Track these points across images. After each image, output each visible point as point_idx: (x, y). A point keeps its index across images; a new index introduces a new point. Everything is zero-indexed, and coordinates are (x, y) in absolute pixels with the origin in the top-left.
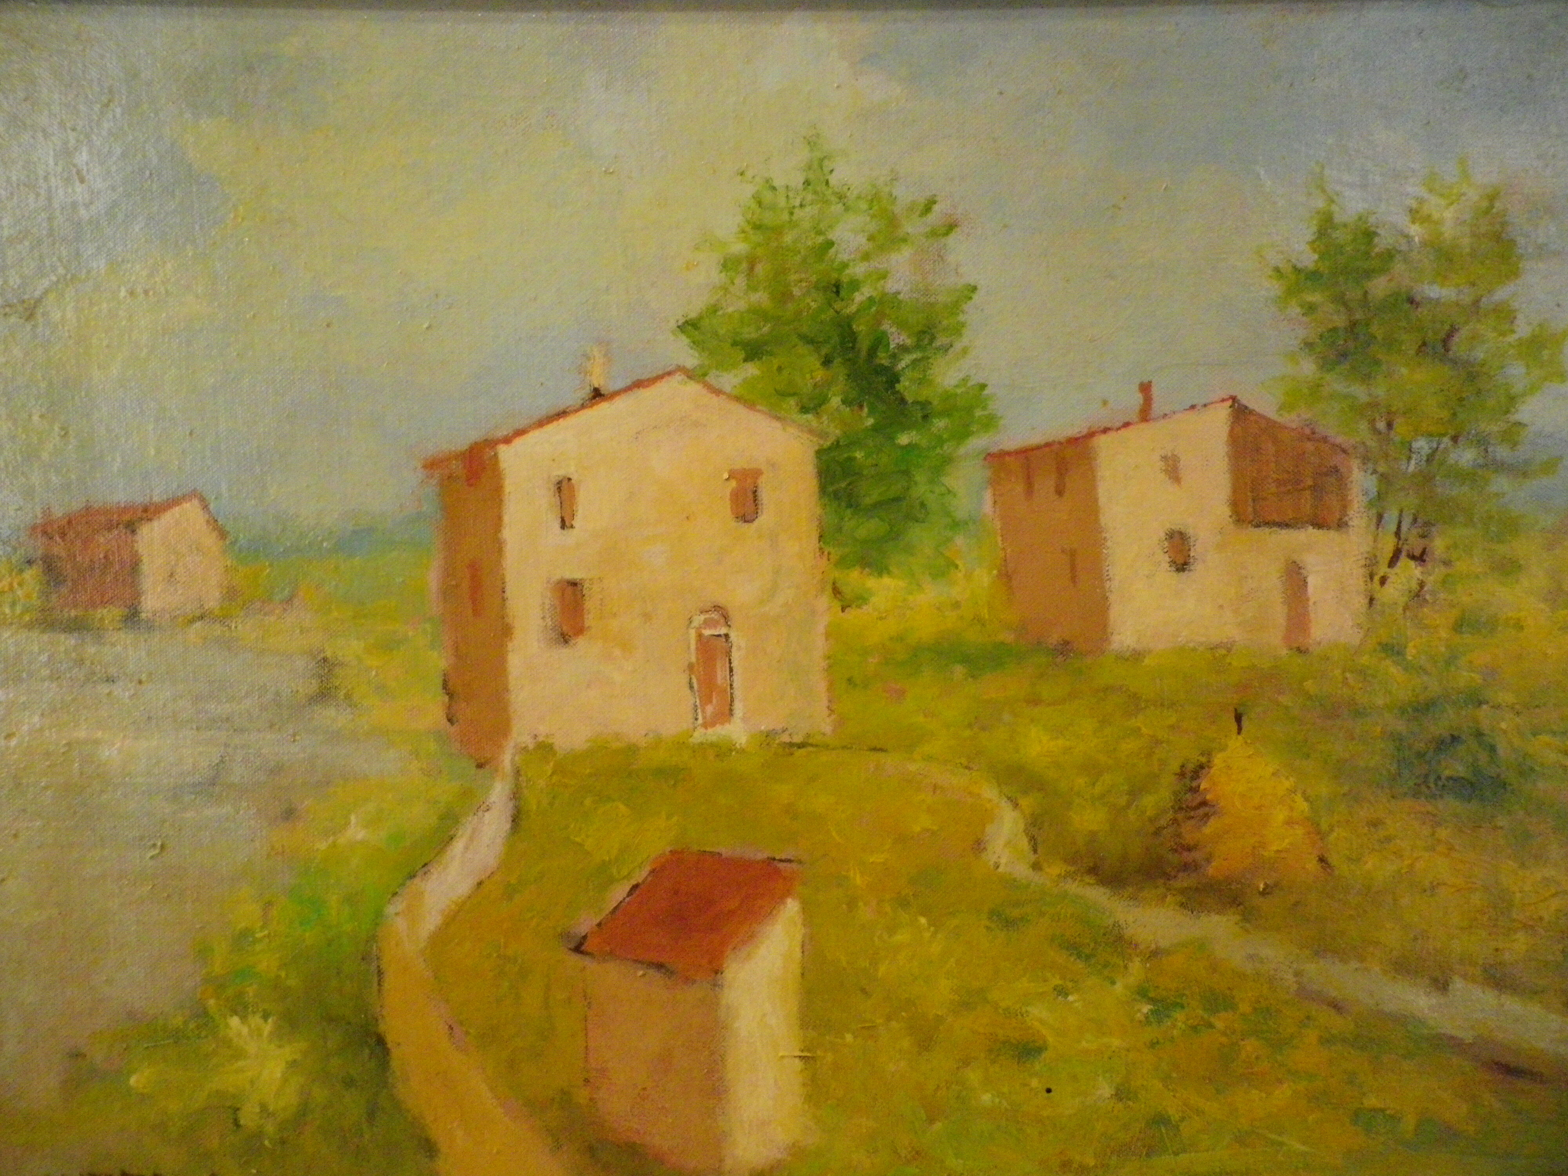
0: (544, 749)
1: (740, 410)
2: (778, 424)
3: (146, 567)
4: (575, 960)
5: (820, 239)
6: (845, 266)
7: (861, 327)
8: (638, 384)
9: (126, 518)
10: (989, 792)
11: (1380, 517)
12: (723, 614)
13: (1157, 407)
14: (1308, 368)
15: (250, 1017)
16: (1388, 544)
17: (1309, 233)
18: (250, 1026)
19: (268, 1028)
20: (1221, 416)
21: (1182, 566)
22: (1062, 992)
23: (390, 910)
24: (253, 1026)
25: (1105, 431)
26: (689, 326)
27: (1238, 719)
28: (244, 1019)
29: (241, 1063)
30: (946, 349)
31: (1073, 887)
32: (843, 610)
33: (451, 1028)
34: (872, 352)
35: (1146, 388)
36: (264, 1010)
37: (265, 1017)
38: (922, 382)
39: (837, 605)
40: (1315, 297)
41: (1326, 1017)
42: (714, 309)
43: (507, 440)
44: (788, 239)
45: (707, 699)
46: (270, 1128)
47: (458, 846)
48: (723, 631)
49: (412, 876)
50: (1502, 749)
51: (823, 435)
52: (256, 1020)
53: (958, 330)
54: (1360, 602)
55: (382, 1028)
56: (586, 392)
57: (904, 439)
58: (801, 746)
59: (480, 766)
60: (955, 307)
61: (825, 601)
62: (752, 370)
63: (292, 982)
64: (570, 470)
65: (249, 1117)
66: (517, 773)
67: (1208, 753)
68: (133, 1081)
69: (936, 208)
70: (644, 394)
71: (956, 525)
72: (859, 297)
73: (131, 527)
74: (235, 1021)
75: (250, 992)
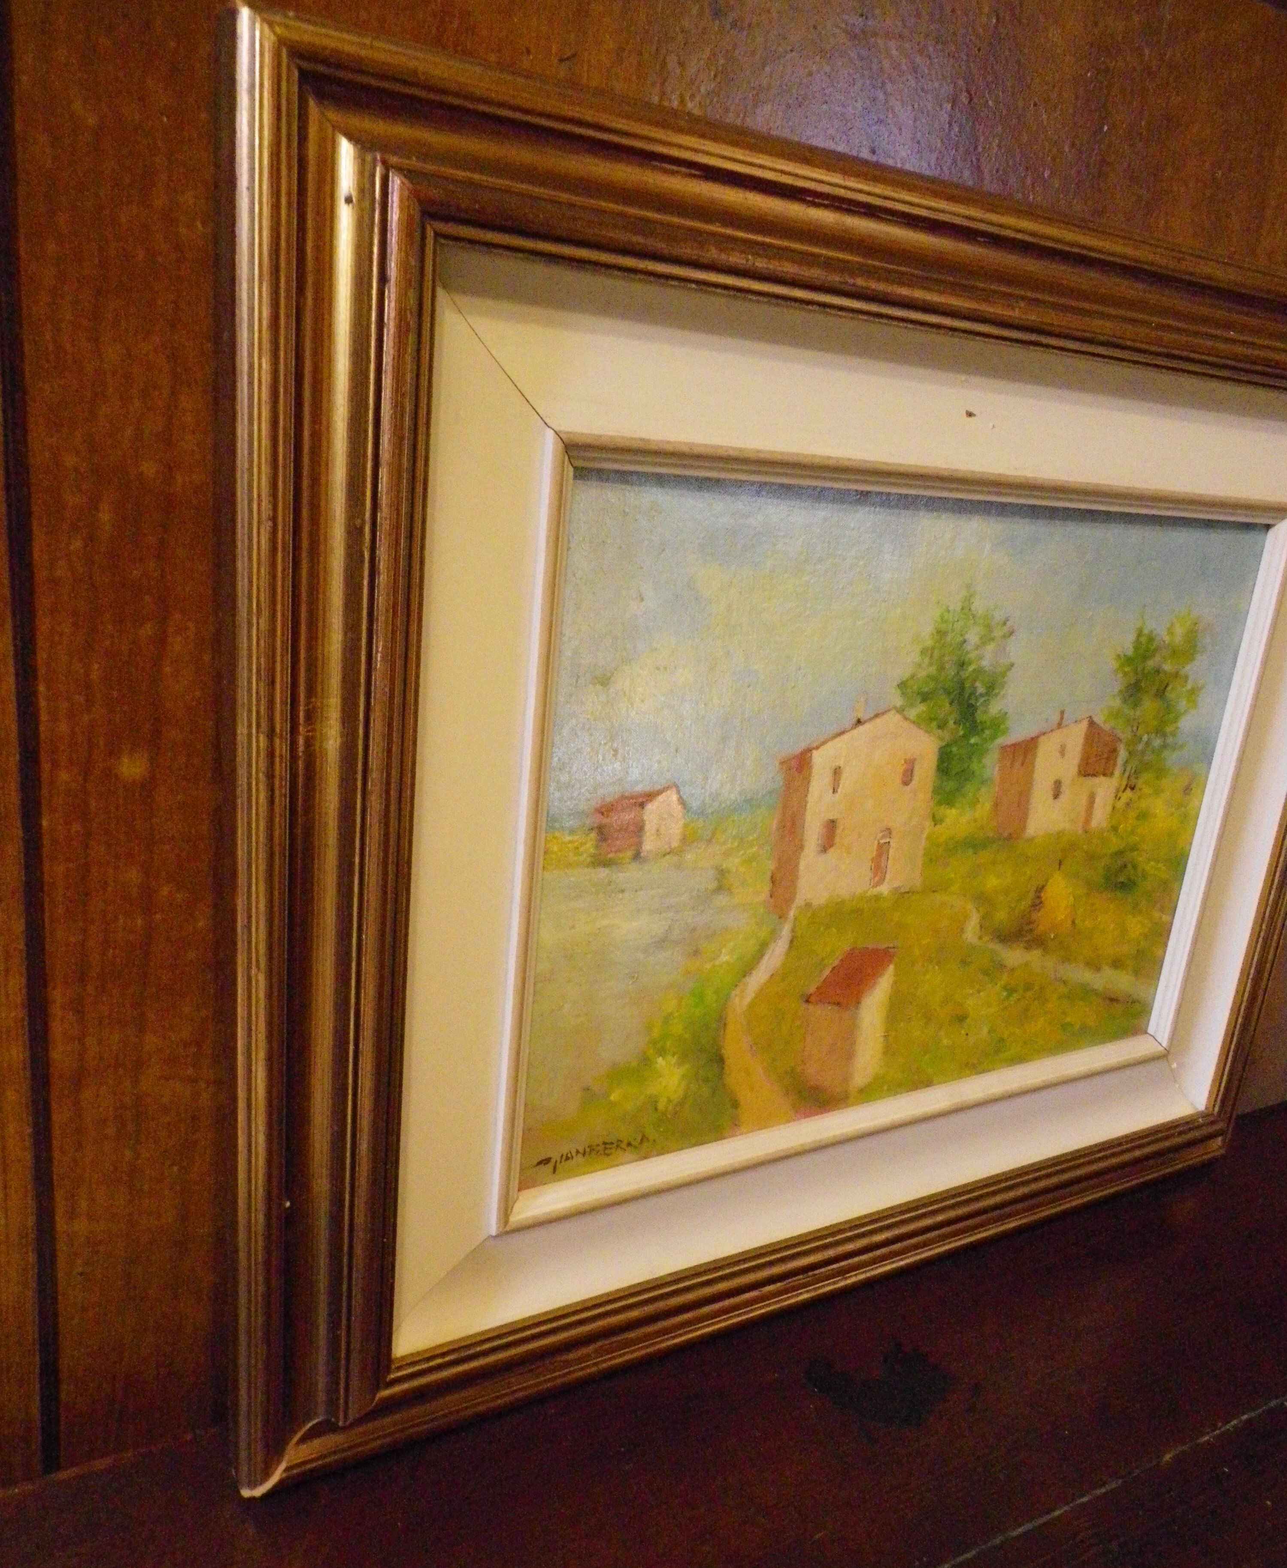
0: (808, 905)
1: (914, 729)
2: (927, 735)
3: (647, 827)
4: (804, 1006)
5: (961, 639)
6: (968, 653)
7: (967, 685)
8: (877, 716)
9: (640, 800)
10: (970, 906)
11: (1125, 771)
12: (889, 831)
13: (1064, 722)
14: (1117, 703)
15: (667, 1056)
16: (1124, 783)
17: (1132, 637)
18: (666, 1061)
19: (674, 1060)
20: (1085, 725)
21: (1056, 796)
22: (979, 992)
23: (733, 994)
24: (668, 1061)
25: (1044, 733)
26: (902, 685)
27: (1060, 864)
28: (664, 1058)
29: (661, 1079)
30: (996, 695)
31: (991, 946)
32: (935, 825)
33: (752, 1047)
34: (969, 698)
35: (1062, 713)
36: (674, 1052)
37: (673, 1055)
38: (985, 712)
39: (933, 823)
40: (1127, 669)
41: (1063, 990)
42: (913, 676)
43: (817, 748)
44: (949, 638)
45: (876, 874)
47: (766, 958)
48: (888, 840)
49: (744, 976)
50: (1139, 870)
51: (942, 739)
52: (669, 1057)
53: (1003, 686)
54: (1109, 808)
55: (723, 1051)
56: (855, 720)
57: (972, 741)
58: (908, 892)
59: (780, 917)
60: (1004, 675)
61: (928, 824)
62: (922, 708)
63: (687, 1036)
64: (841, 763)
65: (662, 1104)
66: (796, 919)
67: (1047, 880)
68: (612, 1098)
69: (1009, 623)
70: (878, 721)
71: (984, 782)
72: (971, 669)
73: (642, 805)
74: (660, 1060)
75: (668, 1044)
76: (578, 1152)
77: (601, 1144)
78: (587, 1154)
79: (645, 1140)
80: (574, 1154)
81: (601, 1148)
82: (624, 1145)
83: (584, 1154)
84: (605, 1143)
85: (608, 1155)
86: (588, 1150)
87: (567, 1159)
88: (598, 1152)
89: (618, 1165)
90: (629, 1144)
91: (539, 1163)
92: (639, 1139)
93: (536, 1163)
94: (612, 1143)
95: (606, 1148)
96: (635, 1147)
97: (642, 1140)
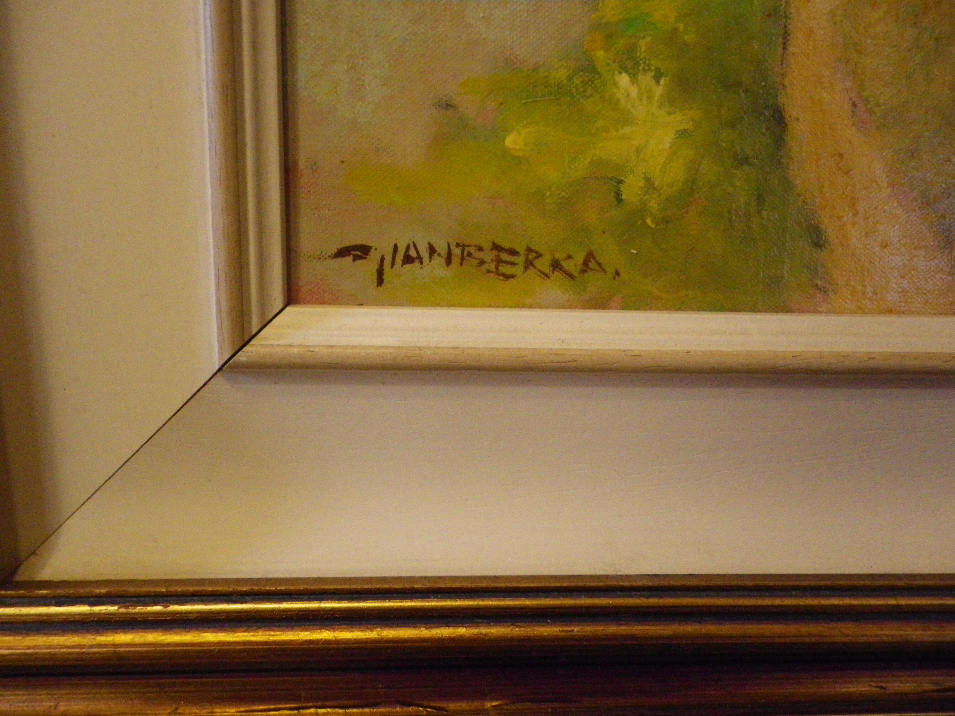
15: (640, 77)
18: (639, 86)
19: (658, 91)
24: (643, 87)
28: (633, 77)
29: (627, 129)
33: (855, 105)
36: (657, 70)
37: (657, 78)
46: (653, 205)
52: (646, 80)
55: (782, 99)
63: (689, 38)
65: (632, 191)
68: (509, 141)
74: (624, 79)
75: (643, 44)
76: (432, 251)
77: (487, 245)
78: (456, 261)
79: (592, 264)
80: (425, 254)
81: (488, 256)
82: (543, 264)
83: (448, 261)
84: (496, 247)
85: (508, 277)
86: (457, 251)
87: (408, 260)
88: (482, 262)
89: (531, 306)
90: (556, 265)
91: (342, 253)
92: (580, 258)
93: (334, 250)
94: (513, 252)
95: (499, 262)
96: (571, 276)
97: (586, 263)
